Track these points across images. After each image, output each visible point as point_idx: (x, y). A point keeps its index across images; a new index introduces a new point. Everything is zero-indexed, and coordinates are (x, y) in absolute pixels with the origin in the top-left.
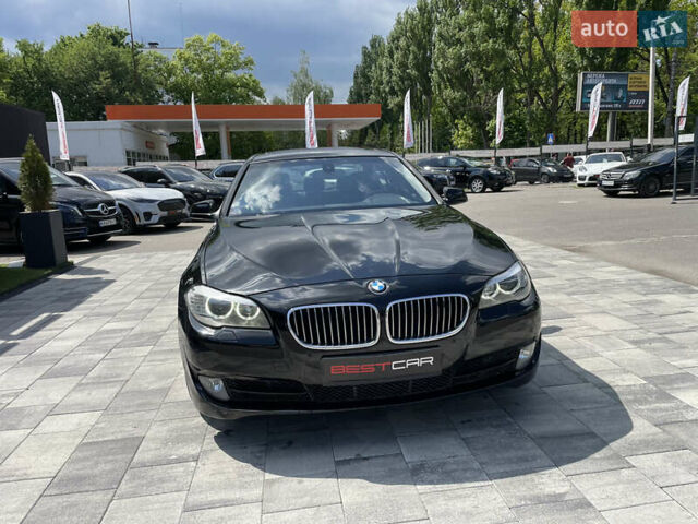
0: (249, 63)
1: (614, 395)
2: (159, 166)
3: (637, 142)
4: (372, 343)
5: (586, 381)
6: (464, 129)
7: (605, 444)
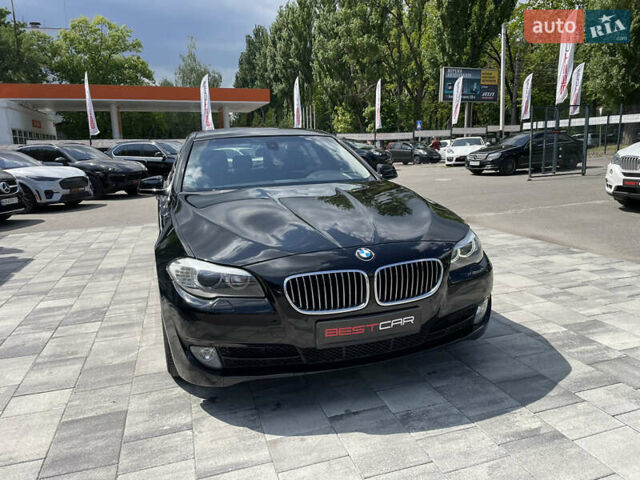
0: (137, 46)
1: (546, 342)
2: (56, 144)
3: (492, 128)
4: (363, 306)
5: (518, 332)
6: (343, 114)
7: (554, 384)
